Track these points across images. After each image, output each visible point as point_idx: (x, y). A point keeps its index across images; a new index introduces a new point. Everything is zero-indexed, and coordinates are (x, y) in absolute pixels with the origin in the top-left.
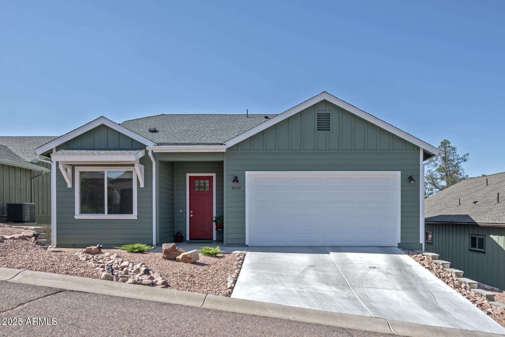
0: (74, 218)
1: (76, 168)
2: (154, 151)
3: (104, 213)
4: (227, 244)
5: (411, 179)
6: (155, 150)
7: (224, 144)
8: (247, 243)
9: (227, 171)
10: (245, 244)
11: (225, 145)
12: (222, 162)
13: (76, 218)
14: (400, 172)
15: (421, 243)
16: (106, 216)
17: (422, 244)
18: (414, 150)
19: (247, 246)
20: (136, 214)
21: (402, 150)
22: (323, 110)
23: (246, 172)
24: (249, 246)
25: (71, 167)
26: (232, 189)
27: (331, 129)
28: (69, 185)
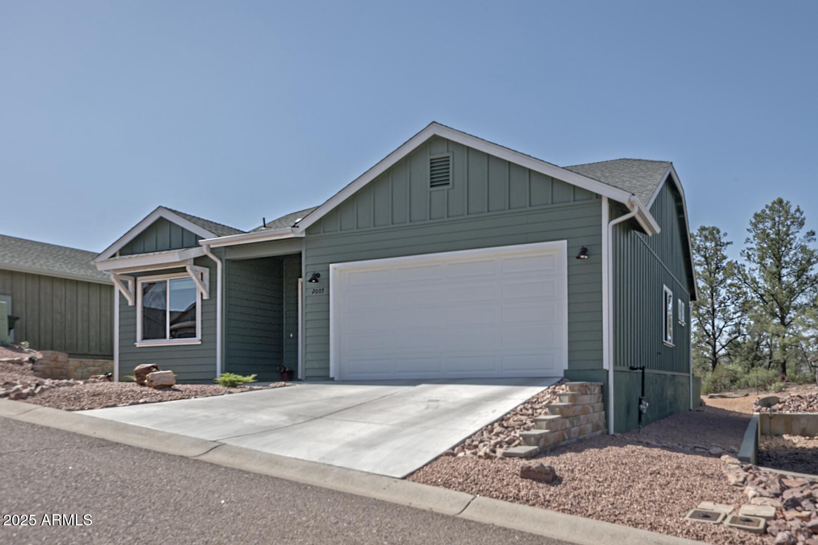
0: (136, 345)
1: (139, 278)
2: (212, 246)
3: (165, 337)
4: (306, 377)
5: (584, 251)
6: (213, 244)
7: (297, 225)
8: (331, 375)
9: (306, 266)
10: (329, 376)
11: (298, 227)
12: (300, 254)
13: (138, 346)
14: (566, 241)
15: (606, 370)
16: (168, 342)
17: (608, 371)
18: (591, 199)
19: (333, 379)
20: (200, 338)
21: (569, 201)
22: (439, 152)
23: (331, 265)
24: (335, 379)
25: (133, 278)
26: (313, 293)
27: (451, 182)
28: (131, 303)
